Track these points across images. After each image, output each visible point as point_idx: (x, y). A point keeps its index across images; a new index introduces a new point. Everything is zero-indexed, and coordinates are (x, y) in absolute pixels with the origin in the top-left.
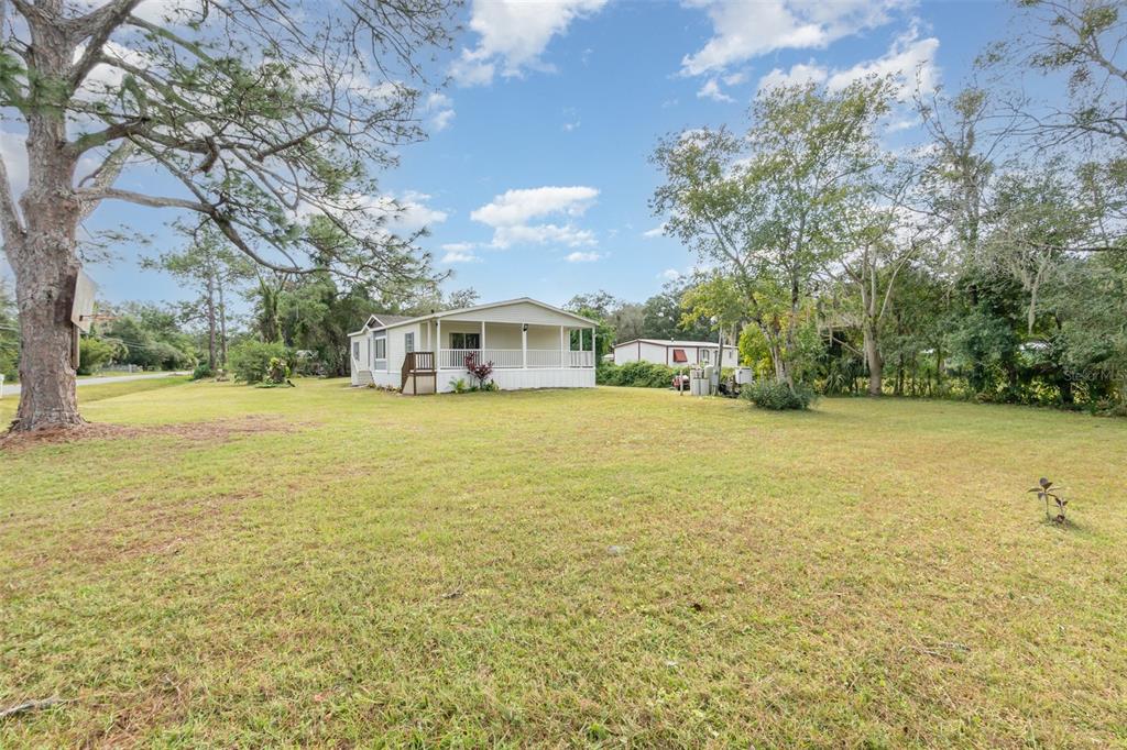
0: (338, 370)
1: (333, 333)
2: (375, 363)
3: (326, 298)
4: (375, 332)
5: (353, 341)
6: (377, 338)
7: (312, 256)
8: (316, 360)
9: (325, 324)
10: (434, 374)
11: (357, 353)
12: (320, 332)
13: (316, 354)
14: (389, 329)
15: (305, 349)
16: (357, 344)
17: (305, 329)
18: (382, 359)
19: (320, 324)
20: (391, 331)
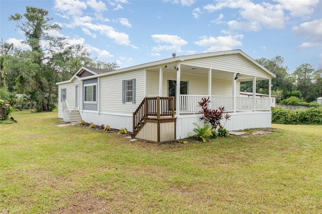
0: (44, 107)
1: (41, 83)
2: (83, 104)
3: (37, 60)
4: (84, 81)
5: (60, 88)
6: (85, 85)
7: (27, 33)
8: (29, 100)
9: (36, 77)
10: (174, 120)
11: (64, 97)
12: (32, 82)
13: (29, 96)
14: (100, 77)
15: (22, 93)
16: (64, 90)
17: (22, 80)
18: (92, 102)
19: (33, 77)
20: (102, 79)
